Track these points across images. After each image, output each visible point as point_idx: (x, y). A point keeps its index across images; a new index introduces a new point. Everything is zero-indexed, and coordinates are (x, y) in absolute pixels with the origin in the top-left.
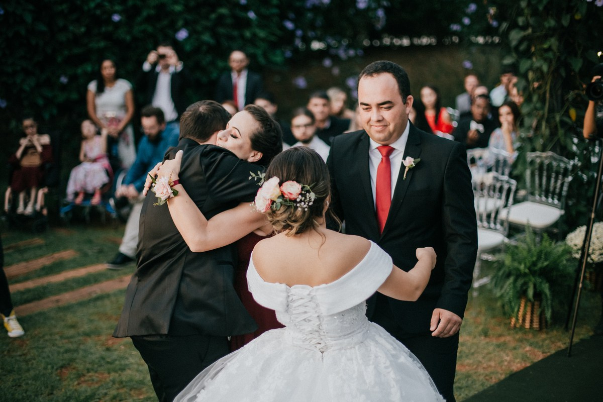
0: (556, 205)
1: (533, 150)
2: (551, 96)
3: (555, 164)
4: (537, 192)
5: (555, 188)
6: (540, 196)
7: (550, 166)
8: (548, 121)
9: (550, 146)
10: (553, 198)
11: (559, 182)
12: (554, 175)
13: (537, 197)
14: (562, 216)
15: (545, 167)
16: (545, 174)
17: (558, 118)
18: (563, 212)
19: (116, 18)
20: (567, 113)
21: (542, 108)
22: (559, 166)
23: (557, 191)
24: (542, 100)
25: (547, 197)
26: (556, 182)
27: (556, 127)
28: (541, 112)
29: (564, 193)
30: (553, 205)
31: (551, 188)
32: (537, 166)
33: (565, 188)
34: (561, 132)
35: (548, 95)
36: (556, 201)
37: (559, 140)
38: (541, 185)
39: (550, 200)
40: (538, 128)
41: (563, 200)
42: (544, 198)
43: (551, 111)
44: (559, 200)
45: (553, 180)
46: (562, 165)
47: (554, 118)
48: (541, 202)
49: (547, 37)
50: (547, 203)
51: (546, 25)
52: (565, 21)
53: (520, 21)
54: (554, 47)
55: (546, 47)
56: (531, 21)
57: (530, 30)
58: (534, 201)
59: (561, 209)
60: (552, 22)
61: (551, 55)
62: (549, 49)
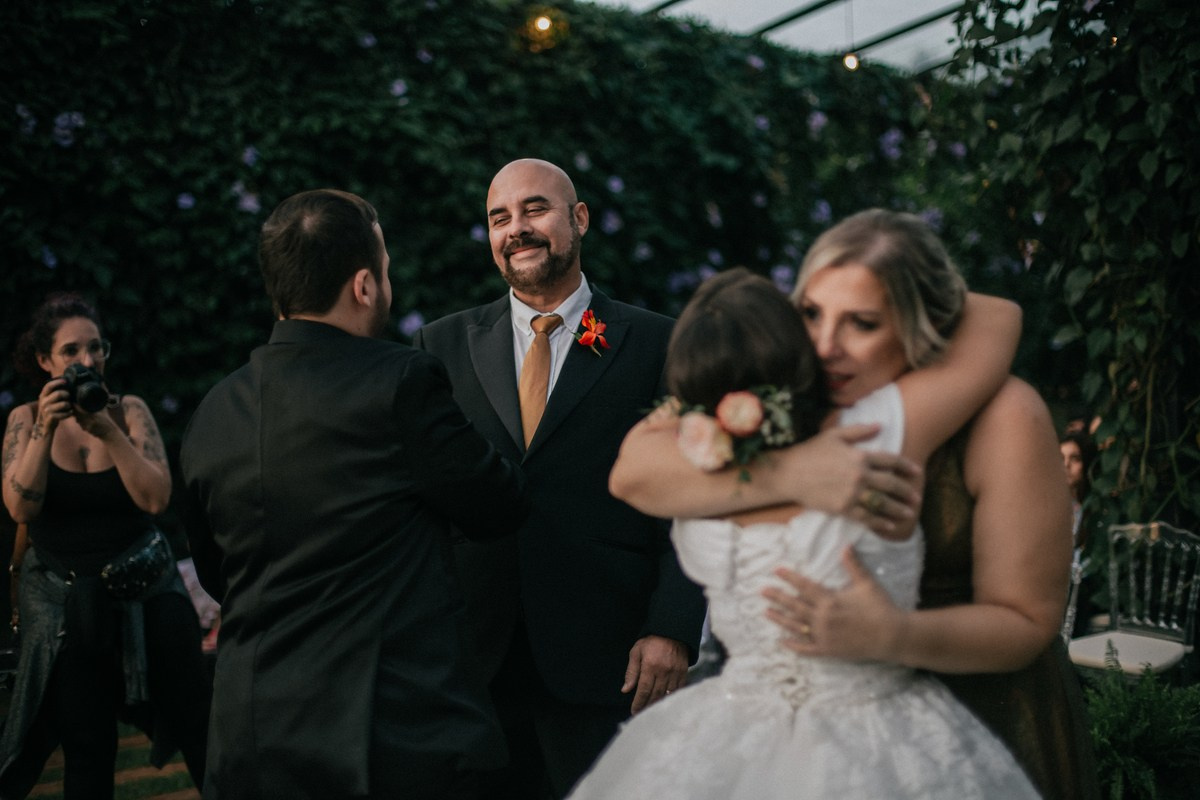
0: (1174, 633)
1: (1123, 520)
2: (1157, 407)
3: (1169, 545)
4: (1133, 609)
5: (1171, 600)
6: (1141, 618)
7: (1159, 548)
8: (1150, 461)
9: (1159, 511)
10: (1168, 621)
11: (1180, 585)
12: (1167, 569)
13: (1135, 620)
14: (1187, 655)
15: (1149, 553)
16: (1149, 568)
17: (1172, 451)
18: (1189, 649)
20: (1191, 439)
21: (1139, 432)
22: (1178, 550)
23: (1178, 602)
24: (1139, 415)
25: (1155, 619)
26: (1172, 587)
27: (1170, 471)
28: (1136, 441)
29: (1192, 607)
30: (1168, 633)
31: (1164, 599)
32: (1132, 551)
33: (1193, 596)
34: (1181, 480)
35: (1149, 406)
36: (1175, 627)
37: (1176, 499)
38: (1141, 594)
39: (1162, 624)
40: (1132, 476)
41: (1191, 621)
42: (1148, 622)
43: (1158, 437)
44: (1181, 622)
45: (1166, 582)
46: (1186, 547)
47: (1165, 450)
48: (1143, 629)
49: (1142, 283)
50: (1156, 631)
51: (1139, 255)
52: (1179, 248)
53: (1086, 251)
54: (1158, 302)
55: (1141, 302)
56: (1108, 251)
57: (1106, 269)
58: (1129, 627)
59: (1187, 643)
60: (1151, 249)
61: (1151, 317)
62: (1148, 306)
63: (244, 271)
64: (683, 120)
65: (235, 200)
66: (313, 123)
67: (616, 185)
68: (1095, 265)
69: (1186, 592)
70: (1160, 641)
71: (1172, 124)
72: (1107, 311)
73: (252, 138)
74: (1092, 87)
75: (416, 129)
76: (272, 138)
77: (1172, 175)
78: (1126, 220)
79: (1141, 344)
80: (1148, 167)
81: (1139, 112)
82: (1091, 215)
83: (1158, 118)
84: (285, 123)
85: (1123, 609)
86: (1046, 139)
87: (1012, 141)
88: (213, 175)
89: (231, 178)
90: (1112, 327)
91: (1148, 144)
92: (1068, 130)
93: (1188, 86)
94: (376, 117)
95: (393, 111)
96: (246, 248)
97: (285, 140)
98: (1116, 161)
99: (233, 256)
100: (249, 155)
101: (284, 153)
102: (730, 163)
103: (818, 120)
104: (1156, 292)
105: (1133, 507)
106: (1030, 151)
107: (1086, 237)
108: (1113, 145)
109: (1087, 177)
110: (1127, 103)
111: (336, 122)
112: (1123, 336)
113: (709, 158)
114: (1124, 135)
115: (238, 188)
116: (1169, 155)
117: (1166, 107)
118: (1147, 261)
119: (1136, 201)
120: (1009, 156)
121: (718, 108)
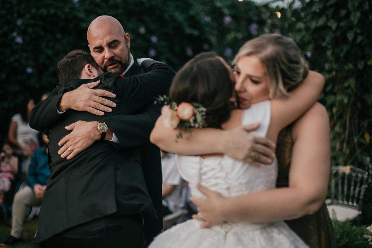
0: (355, 207)
1: (337, 165)
2: (350, 124)
3: (354, 174)
4: (340, 198)
5: (354, 195)
6: (343, 200)
7: (350, 176)
8: (348, 144)
9: (350, 161)
10: (353, 202)
11: (357, 189)
12: (353, 183)
13: (340, 201)
14: (359, 215)
15: (346, 178)
16: (346, 182)
17: (356, 140)
18: (360, 212)
19: (29, 70)
20: (363, 136)
21: (344, 133)
22: (357, 176)
23: (356, 195)
24: (344, 127)
25: (348, 201)
26: (355, 189)
27: (354, 148)
29: (361, 197)
30: (352, 207)
31: (351, 194)
32: (340, 177)
33: (362, 193)
34: (358, 151)
35: (348, 124)
36: (355, 204)
37: (356, 158)
38: (343, 192)
39: (350, 203)
40: (341, 150)
41: (360, 202)
42: (345, 202)
43: (350, 135)
44: (357, 203)
45: (352, 188)
46: (360, 175)
47: (353, 140)
48: (343, 205)
49: (346, 78)
50: (348, 206)
51: (346, 68)
52: (361, 66)
53: (327, 66)
54: (353, 86)
55: (346, 85)
56: (335, 66)
57: (334, 73)
58: (338, 204)
59: (359, 210)
60: (350, 66)
61: (350, 91)
62: (349, 87)
63: (16, 65)
64: (179, 17)
65: (13, 39)
66: (44, 12)
67: (154, 39)
68: (330, 71)
69: (360, 192)
70: (350, 210)
71: (360, 20)
72: (333, 88)
73: (21, 16)
74: (331, 6)
75: (82, 15)
76: (28, 16)
77: (359, 39)
78: (342, 55)
79: (346, 100)
80: (350, 36)
81: (347, 16)
82: (329, 53)
83: (355, 17)
84: (33, 11)
85: (336, 197)
86: (313, 25)
87: (301, 25)
88: (6, 29)
89: (12, 31)
90: (335, 94)
91: (350, 27)
92: (321, 22)
93: (366, 6)
94: (67, 10)
95: (73, 9)
96: (17, 56)
97: (33, 17)
98: (338, 34)
99: (12, 59)
100: (19, 22)
101: (32, 22)
102: (196, 33)
103: (228, 20)
104: (352, 82)
105: (341, 160)
106: (307, 29)
107: (327, 61)
108: (338, 27)
109: (328, 39)
110: (343, 12)
111: (52, 11)
112: (339, 98)
113: (189, 31)
114: (342, 24)
115: (15, 34)
116: (358, 31)
117: (358, 14)
118: (349, 71)
119: (345, 48)
120: (300, 30)
121: (192, 13)
